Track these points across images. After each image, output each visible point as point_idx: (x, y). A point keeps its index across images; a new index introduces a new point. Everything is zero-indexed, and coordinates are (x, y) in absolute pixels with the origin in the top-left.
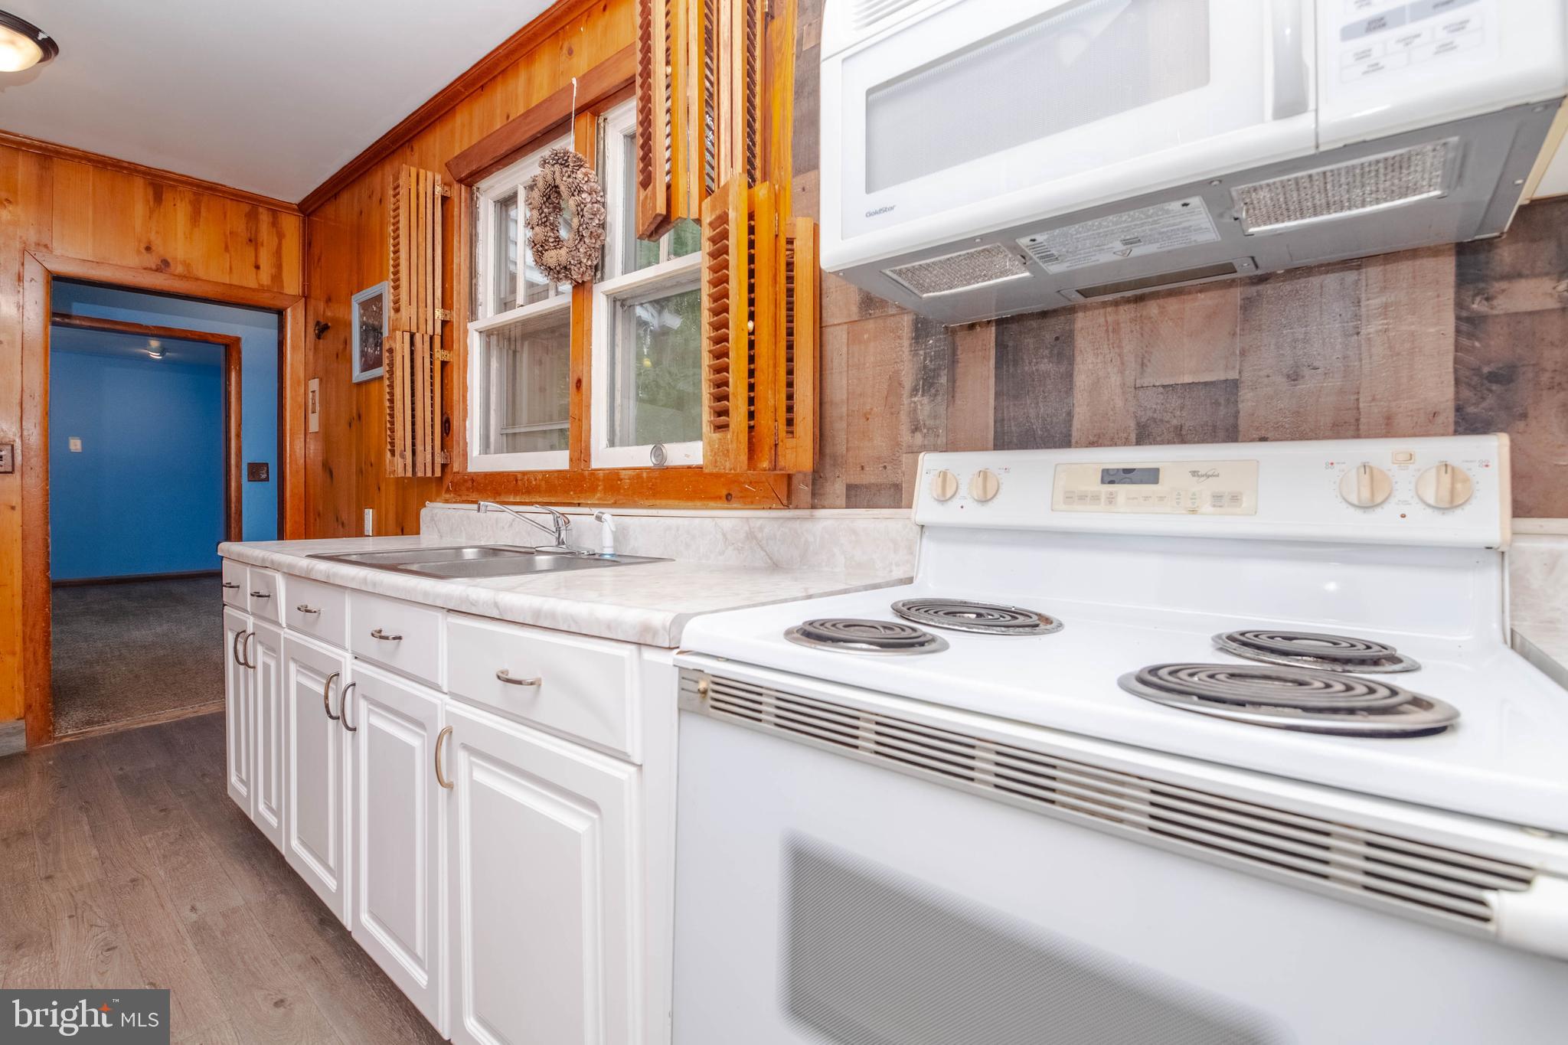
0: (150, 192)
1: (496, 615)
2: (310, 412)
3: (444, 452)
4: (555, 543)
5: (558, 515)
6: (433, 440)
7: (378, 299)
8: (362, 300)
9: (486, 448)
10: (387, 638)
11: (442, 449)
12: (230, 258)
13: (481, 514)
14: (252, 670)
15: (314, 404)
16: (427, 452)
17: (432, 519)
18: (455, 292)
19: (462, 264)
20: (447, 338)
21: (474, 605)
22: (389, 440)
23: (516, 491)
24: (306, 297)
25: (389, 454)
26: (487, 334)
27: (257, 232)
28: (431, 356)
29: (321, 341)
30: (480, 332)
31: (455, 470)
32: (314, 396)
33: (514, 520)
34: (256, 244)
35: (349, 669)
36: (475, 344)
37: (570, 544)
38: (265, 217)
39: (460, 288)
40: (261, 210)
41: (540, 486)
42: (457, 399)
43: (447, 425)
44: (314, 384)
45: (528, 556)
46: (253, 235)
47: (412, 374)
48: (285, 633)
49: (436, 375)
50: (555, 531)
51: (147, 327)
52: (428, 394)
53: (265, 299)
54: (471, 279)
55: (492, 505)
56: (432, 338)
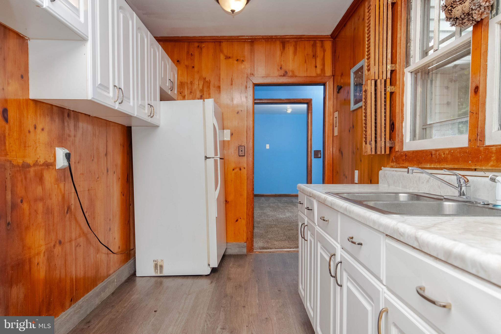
0: (281, 46)
1: (416, 245)
2: (335, 126)
3: (391, 141)
4: (457, 193)
5: (460, 176)
6: (385, 135)
7: (362, 68)
8: (355, 71)
9: (414, 137)
10: (354, 243)
11: (390, 139)
12: (307, 65)
13: (410, 175)
14: (306, 241)
15: (336, 123)
16: (382, 141)
17: (385, 176)
18: (398, 54)
19: (402, 37)
20: (393, 79)
21: (402, 236)
22: (364, 136)
23: (431, 161)
24: (334, 76)
25: (364, 143)
26: (415, 73)
27: (316, 52)
28: (385, 90)
29: (339, 94)
30: (411, 72)
31: (397, 150)
32: (336, 119)
33: (429, 178)
34: (316, 57)
35: (340, 253)
36: (408, 79)
37: (469, 196)
38: (319, 44)
39: (400, 50)
40: (317, 42)
41: (447, 158)
42: (398, 111)
43: (393, 126)
44: (336, 114)
45: (439, 202)
46: (314, 54)
47: (376, 101)
48: (317, 228)
49: (387, 100)
50: (458, 187)
51: (283, 100)
52: (383, 111)
53: (318, 80)
54: (407, 43)
55: (416, 170)
56: (385, 81)
